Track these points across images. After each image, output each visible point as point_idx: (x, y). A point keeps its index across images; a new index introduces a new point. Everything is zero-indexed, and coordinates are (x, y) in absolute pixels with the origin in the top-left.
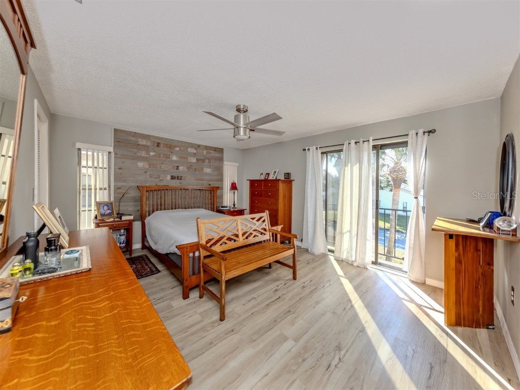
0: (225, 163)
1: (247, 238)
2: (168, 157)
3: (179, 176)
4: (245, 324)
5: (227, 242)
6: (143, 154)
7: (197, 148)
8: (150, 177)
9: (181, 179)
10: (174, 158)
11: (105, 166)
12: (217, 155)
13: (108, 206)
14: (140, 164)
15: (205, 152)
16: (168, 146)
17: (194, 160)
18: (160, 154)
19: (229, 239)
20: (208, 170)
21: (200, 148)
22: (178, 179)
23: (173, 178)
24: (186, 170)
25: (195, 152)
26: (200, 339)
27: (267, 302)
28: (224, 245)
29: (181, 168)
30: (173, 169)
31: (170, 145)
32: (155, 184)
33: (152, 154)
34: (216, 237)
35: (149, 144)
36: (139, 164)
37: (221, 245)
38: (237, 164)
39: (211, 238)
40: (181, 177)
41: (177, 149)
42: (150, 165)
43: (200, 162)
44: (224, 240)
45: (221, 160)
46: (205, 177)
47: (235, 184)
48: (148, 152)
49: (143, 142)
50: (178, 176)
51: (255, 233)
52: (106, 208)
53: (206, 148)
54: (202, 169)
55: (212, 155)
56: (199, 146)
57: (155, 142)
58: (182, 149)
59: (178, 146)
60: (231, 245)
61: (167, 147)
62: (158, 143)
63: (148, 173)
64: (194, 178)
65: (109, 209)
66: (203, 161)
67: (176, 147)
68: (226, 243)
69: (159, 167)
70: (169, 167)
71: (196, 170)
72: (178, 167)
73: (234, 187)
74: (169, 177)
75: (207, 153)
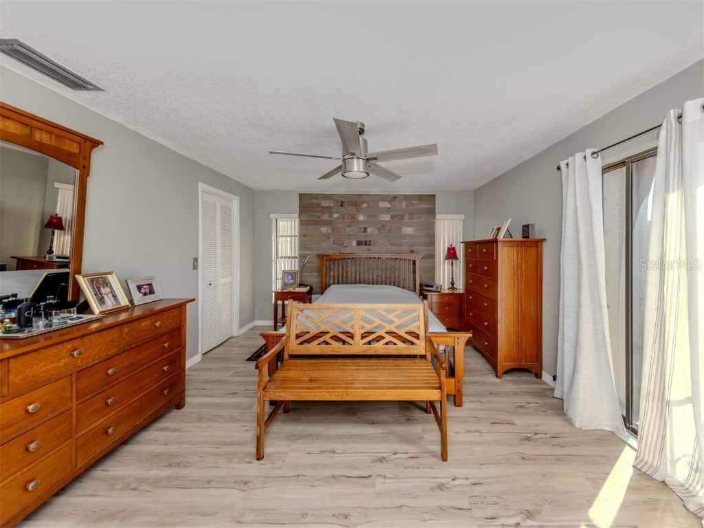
0: (438, 216)
1: (369, 343)
2: (353, 217)
3: (368, 240)
4: (269, 485)
5: (331, 341)
6: (326, 217)
7: (392, 200)
8: (334, 243)
9: (370, 245)
10: (361, 218)
11: (297, 234)
12: (423, 205)
13: (292, 275)
14: (324, 229)
15: (404, 204)
16: (354, 203)
17: (387, 218)
18: (344, 215)
19: (335, 338)
20: (408, 230)
21: (397, 199)
22: (366, 245)
23: (359, 243)
24: (377, 232)
25: (389, 205)
26: (211, 467)
27: (337, 472)
28: (324, 346)
29: (369, 230)
30: (360, 232)
31: (356, 202)
32: (338, 252)
33: (335, 216)
34: (314, 331)
35: (332, 204)
36: (322, 229)
37: (319, 344)
38: (462, 217)
39: (305, 331)
40: (370, 242)
41: (365, 205)
42: (333, 229)
43: (396, 219)
44: (326, 338)
45: (432, 212)
46: (403, 241)
47: (454, 248)
48: (331, 214)
49: (325, 203)
50: (366, 242)
51: (388, 338)
52: (290, 277)
53: (406, 197)
54: (400, 229)
55: (415, 207)
56: (395, 197)
57: (338, 201)
58: (370, 205)
59: (366, 202)
60: (336, 348)
61: (352, 205)
62: (341, 202)
63: (332, 239)
64: (387, 243)
65: (292, 279)
66: (402, 217)
67: (363, 203)
68: (327, 343)
69: (343, 231)
70: (355, 230)
71: (390, 231)
72: (365, 229)
73: (451, 254)
74: (354, 243)
75: (406, 206)
